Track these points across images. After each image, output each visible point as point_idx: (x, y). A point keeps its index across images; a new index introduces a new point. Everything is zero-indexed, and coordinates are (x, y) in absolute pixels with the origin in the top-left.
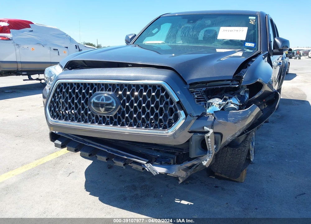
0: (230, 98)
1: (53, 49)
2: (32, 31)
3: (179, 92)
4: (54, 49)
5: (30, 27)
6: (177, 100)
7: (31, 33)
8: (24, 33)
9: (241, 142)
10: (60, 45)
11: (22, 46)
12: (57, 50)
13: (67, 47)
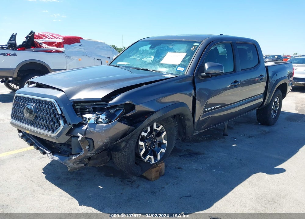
0: (100, 114)
1: (96, 59)
2: (81, 45)
3: (62, 108)
4: (98, 60)
5: (80, 42)
6: (60, 113)
7: (80, 47)
8: (75, 47)
9: (122, 147)
10: (104, 56)
11: (71, 58)
12: (101, 60)
13: (109, 58)
